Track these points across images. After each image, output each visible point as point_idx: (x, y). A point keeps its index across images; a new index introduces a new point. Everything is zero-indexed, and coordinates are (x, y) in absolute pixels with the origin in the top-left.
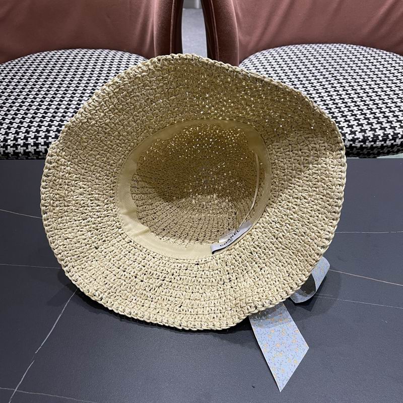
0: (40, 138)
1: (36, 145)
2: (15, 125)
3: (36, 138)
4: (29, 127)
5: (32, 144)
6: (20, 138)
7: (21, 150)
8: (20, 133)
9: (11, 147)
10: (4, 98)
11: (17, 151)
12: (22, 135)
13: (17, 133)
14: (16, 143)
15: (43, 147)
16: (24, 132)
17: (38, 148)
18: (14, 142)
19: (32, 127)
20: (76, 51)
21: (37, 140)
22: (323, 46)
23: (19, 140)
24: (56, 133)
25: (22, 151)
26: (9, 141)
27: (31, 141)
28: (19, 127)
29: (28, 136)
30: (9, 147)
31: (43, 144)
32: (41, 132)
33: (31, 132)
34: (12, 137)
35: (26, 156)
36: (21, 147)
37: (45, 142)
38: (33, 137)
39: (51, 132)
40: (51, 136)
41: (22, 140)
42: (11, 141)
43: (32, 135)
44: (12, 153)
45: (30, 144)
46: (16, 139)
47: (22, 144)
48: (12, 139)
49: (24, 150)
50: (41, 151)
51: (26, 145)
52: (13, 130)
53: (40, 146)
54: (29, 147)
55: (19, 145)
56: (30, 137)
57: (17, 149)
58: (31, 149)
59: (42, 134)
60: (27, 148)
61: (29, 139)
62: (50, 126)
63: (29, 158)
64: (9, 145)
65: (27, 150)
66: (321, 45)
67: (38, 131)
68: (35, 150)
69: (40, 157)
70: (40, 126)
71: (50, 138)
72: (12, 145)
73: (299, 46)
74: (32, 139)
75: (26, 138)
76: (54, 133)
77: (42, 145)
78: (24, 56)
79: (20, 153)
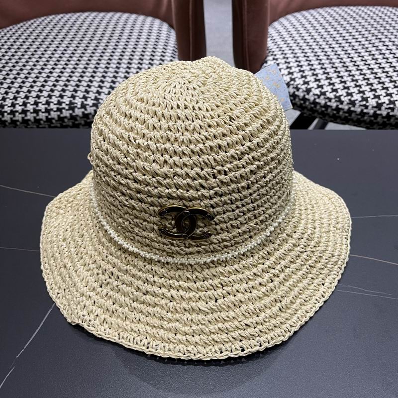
0: (40, 105)
1: (36, 111)
2: (14, 90)
3: (36, 103)
4: (29, 92)
5: (32, 111)
6: (18, 104)
7: (19, 117)
8: (19, 99)
9: (8, 114)
10: (3, 61)
11: (14, 119)
12: (20, 101)
13: (15, 98)
14: (14, 110)
15: (44, 114)
16: (23, 97)
17: (38, 115)
18: (12, 108)
19: (33, 92)
20: (86, 14)
21: (37, 106)
22: (363, 8)
23: (17, 106)
24: (59, 99)
25: (20, 119)
26: (6, 107)
27: (30, 108)
28: (18, 92)
29: (27, 101)
30: (6, 114)
31: (43, 110)
32: (42, 98)
33: (30, 98)
34: (9, 103)
35: (26, 125)
36: (20, 114)
37: (46, 109)
38: (32, 103)
39: (53, 97)
40: (52, 102)
41: (20, 106)
42: (9, 107)
43: (31, 100)
44: (9, 121)
45: (29, 111)
46: (13, 105)
47: (20, 111)
48: (10, 105)
49: (23, 118)
50: (41, 120)
51: (24, 112)
52: (11, 96)
53: (40, 113)
54: (28, 114)
55: (17, 111)
56: (29, 103)
57: (14, 116)
58: (30, 116)
59: (43, 100)
60: (26, 116)
61: (28, 105)
62: (52, 91)
63: (29, 127)
64: (6, 112)
65: (26, 118)
66: (360, 7)
67: (38, 97)
68: (35, 117)
69: (40, 126)
70: (41, 91)
71: (52, 104)
72: (9, 112)
73: (335, 8)
74: (32, 105)
75: (25, 104)
76: (56, 99)
77: (43, 112)
78: (29, 20)
79: (18, 121)
